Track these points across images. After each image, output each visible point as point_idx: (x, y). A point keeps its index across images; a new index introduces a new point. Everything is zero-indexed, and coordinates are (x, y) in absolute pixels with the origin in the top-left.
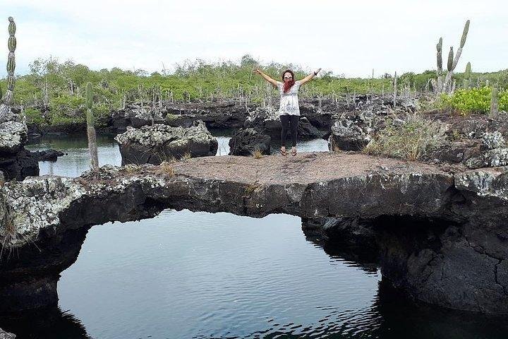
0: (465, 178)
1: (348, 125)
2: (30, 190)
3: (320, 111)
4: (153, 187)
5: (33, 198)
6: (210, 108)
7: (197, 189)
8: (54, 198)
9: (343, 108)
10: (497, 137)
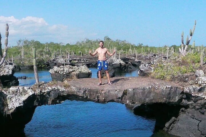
0: (188, 88)
1: (147, 66)
2: (12, 92)
3: (136, 60)
4: (60, 90)
5: (14, 95)
6: (90, 58)
7: (78, 92)
8: (22, 95)
9: (146, 59)
10: (201, 72)
